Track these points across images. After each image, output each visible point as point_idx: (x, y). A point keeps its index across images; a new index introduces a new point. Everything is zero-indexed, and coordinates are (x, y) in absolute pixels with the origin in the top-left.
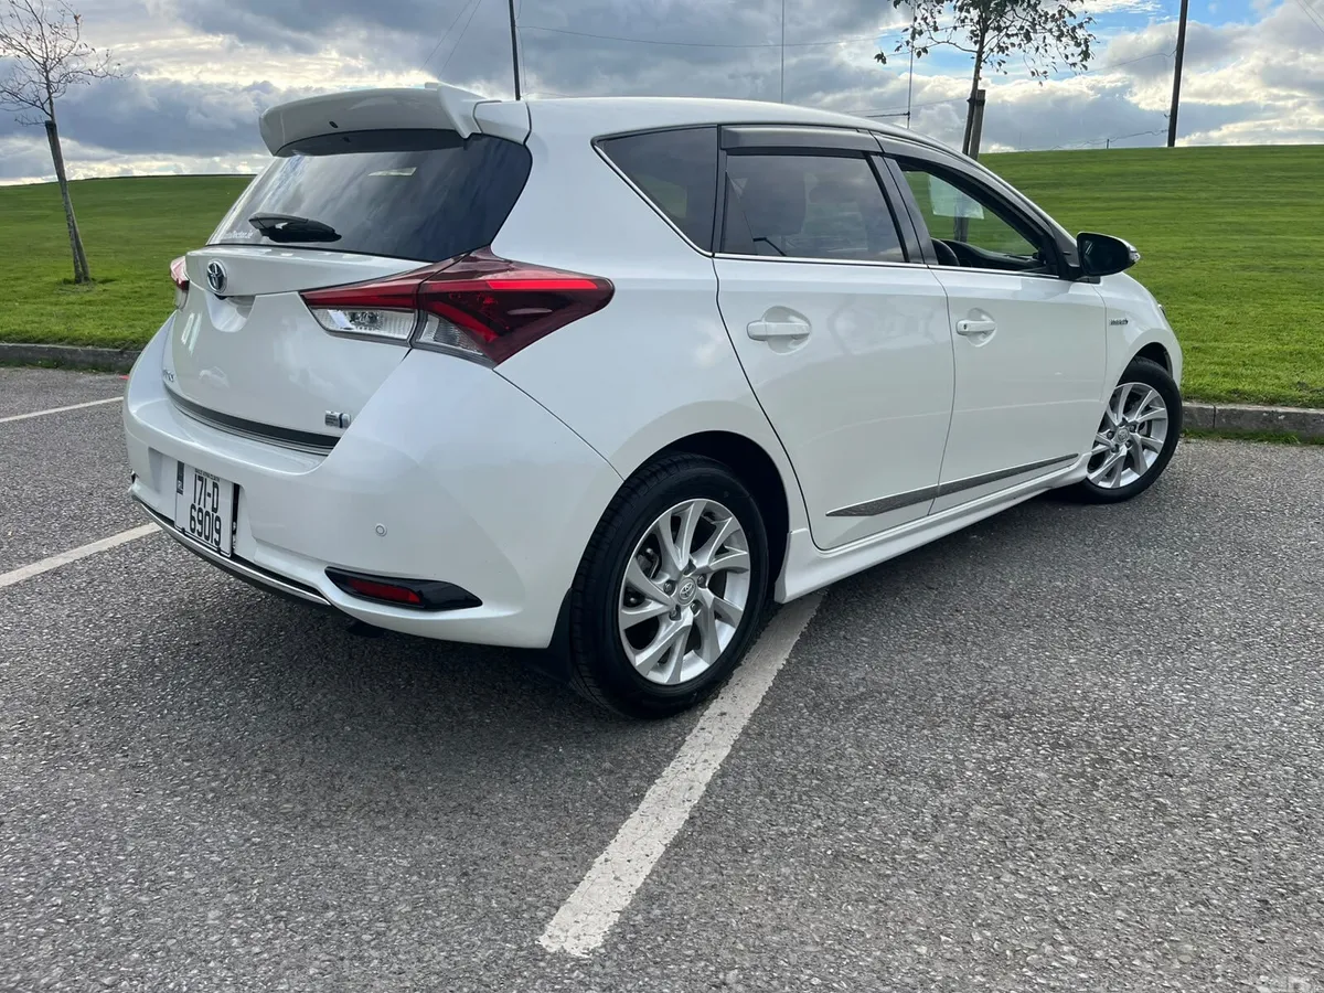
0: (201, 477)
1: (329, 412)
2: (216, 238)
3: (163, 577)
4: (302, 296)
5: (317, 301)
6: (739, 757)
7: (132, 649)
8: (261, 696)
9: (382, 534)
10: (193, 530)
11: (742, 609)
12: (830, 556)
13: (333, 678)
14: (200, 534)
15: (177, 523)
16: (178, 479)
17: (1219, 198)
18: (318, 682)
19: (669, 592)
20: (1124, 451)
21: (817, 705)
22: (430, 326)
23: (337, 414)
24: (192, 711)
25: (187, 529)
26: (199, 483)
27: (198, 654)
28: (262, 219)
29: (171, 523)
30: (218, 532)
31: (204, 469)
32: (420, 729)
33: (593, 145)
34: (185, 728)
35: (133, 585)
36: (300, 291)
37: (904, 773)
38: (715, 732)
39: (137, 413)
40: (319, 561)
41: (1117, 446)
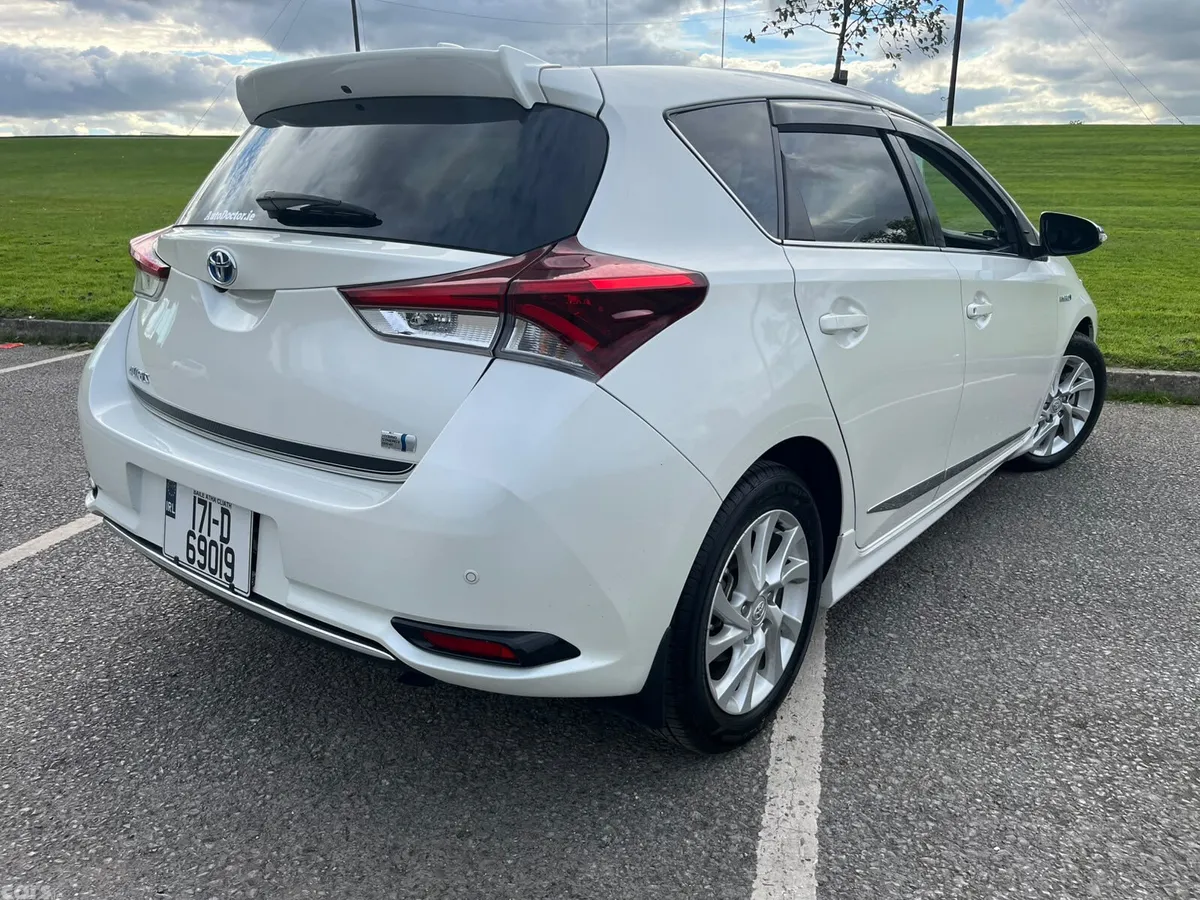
0: (201, 500)
1: (387, 433)
2: (185, 218)
3: (109, 588)
4: (344, 294)
5: (362, 299)
6: (835, 796)
7: (99, 685)
8: (269, 743)
9: (475, 581)
10: (192, 561)
11: (800, 622)
12: (867, 553)
13: (345, 712)
14: (202, 566)
15: (167, 550)
16: (168, 499)
17: (1004, 172)
18: (330, 720)
19: (744, 614)
20: (1057, 420)
21: (884, 721)
22: (518, 331)
23: (399, 435)
24: (194, 768)
25: (183, 559)
26: (200, 508)
27: (178, 688)
28: (273, 199)
29: (159, 549)
30: (231, 566)
31: (207, 492)
32: (469, 777)
33: (666, 119)
34: (191, 792)
35: (77, 598)
36: (340, 288)
37: (1017, 806)
38: (794, 762)
39: (104, 417)
40: (387, 611)
41: (1051, 416)
